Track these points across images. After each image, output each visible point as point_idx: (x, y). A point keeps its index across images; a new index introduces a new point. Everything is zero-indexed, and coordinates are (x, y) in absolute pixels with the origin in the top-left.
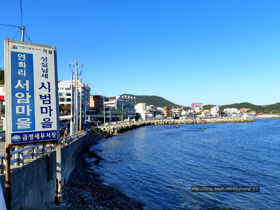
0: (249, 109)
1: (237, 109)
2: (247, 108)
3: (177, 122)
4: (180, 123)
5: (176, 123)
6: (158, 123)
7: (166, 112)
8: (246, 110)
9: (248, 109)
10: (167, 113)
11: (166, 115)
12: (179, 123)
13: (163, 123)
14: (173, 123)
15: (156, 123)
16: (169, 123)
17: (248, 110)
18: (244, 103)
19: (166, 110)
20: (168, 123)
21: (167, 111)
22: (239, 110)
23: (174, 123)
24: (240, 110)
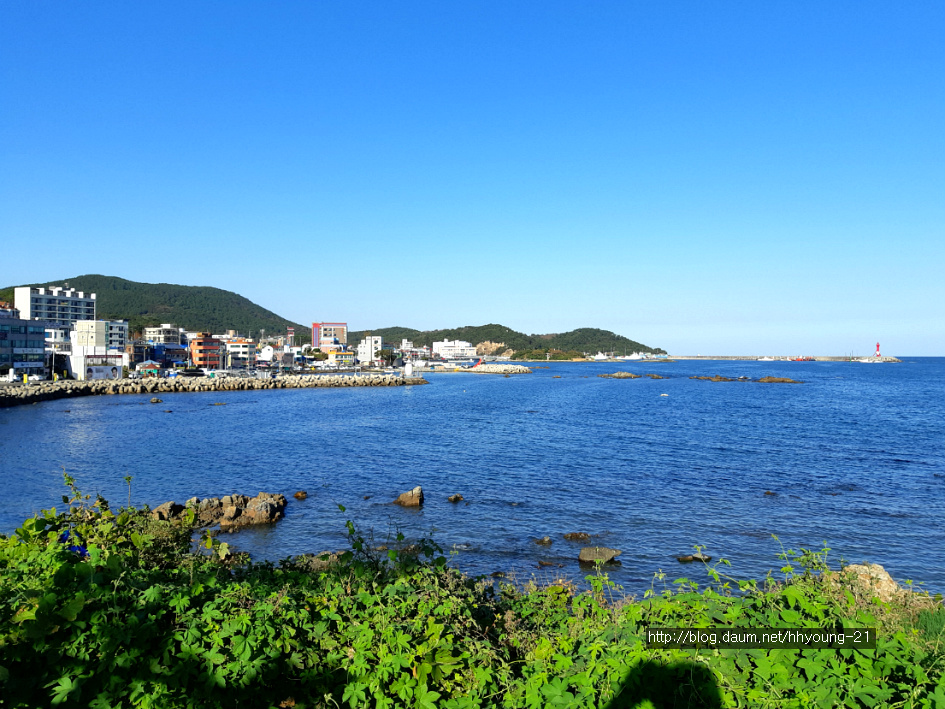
0: (503, 345)
1: (468, 344)
2: (496, 342)
3: (186, 387)
4: (197, 388)
5: (184, 389)
6: (121, 389)
7: (201, 351)
8: (495, 346)
9: (499, 345)
10: (201, 355)
11: (200, 359)
12: (194, 390)
13: (139, 389)
14: (172, 387)
15: (111, 388)
16: (160, 389)
17: (499, 348)
18: (490, 326)
19: (199, 344)
20: (153, 389)
21: (201, 348)
22: (474, 346)
23: (176, 390)
24: (479, 345)
